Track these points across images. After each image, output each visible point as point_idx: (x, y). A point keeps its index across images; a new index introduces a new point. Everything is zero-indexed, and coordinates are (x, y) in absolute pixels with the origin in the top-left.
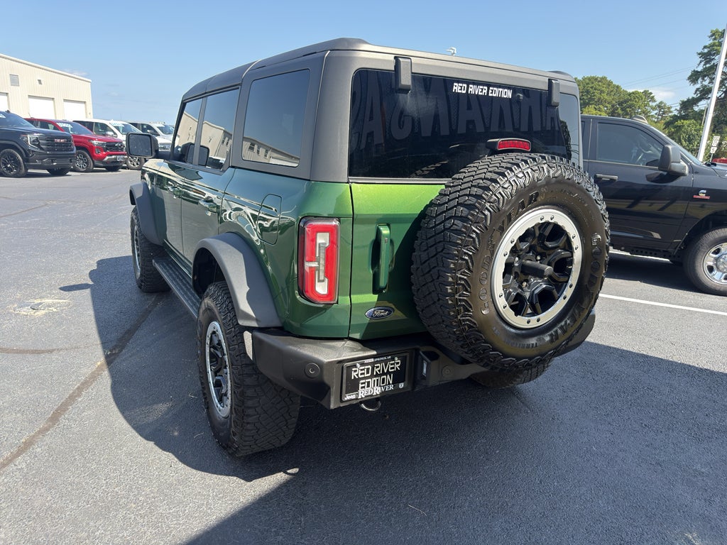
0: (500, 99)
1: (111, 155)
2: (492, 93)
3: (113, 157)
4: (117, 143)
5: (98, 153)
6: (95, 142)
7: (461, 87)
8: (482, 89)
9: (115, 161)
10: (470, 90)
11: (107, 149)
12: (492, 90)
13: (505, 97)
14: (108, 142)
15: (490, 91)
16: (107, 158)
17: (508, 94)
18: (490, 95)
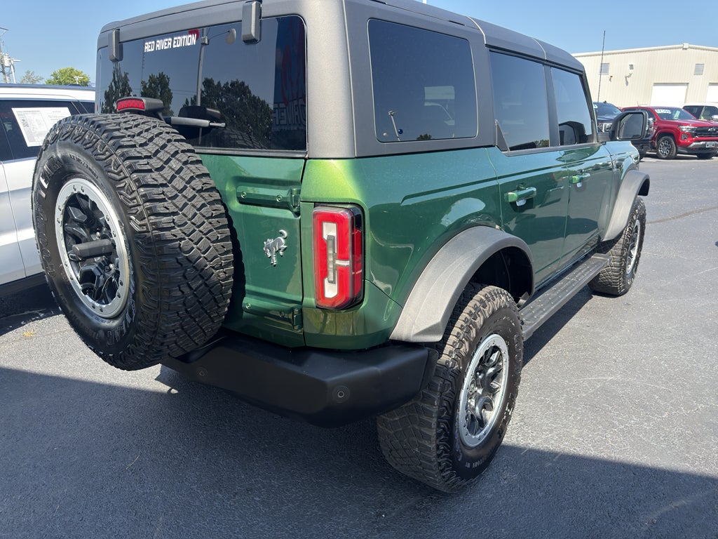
0: (184, 48)
1: (699, 141)
2: (176, 44)
3: (702, 143)
4: (710, 127)
5: (683, 140)
6: (684, 128)
7: (150, 45)
8: (167, 42)
9: (703, 148)
10: (157, 46)
11: (696, 135)
12: (176, 40)
13: (189, 44)
14: (699, 127)
15: (175, 42)
16: (694, 144)
17: (191, 40)
18: (174, 46)
